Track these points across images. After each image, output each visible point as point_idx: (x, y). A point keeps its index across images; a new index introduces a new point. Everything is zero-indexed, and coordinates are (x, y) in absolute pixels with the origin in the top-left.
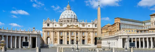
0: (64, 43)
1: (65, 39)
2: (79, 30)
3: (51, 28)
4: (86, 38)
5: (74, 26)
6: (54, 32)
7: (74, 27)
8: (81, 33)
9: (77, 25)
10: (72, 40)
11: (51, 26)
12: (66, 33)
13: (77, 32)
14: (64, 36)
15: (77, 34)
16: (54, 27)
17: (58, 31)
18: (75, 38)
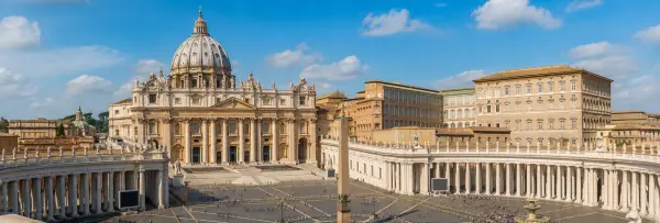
0: (204, 160)
1: (208, 146)
2: (252, 116)
3: (162, 110)
4: (273, 141)
5: (235, 102)
6: (171, 121)
7: (239, 106)
8: (259, 125)
9: (247, 100)
10: (232, 149)
11: (162, 102)
12: (212, 125)
13: (246, 122)
14: (204, 136)
15: (246, 131)
16: (174, 105)
17: (183, 121)
18: (240, 142)
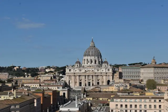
0: (82, 86)
1: (83, 82)
2: (94, 74)
3: (72, 73)
4: (100, 81)
6: (74, 76)
7: (91, 72)
8: (96, 77)
9: (93, 71)
10: (89, 83)
11: (72, 71)
12: (84, 77)
13: (92, 76)
14: (82, 80)
15: (92, 78)
16: (75, 72)
17: (77, 75)
18: (91, 81)
